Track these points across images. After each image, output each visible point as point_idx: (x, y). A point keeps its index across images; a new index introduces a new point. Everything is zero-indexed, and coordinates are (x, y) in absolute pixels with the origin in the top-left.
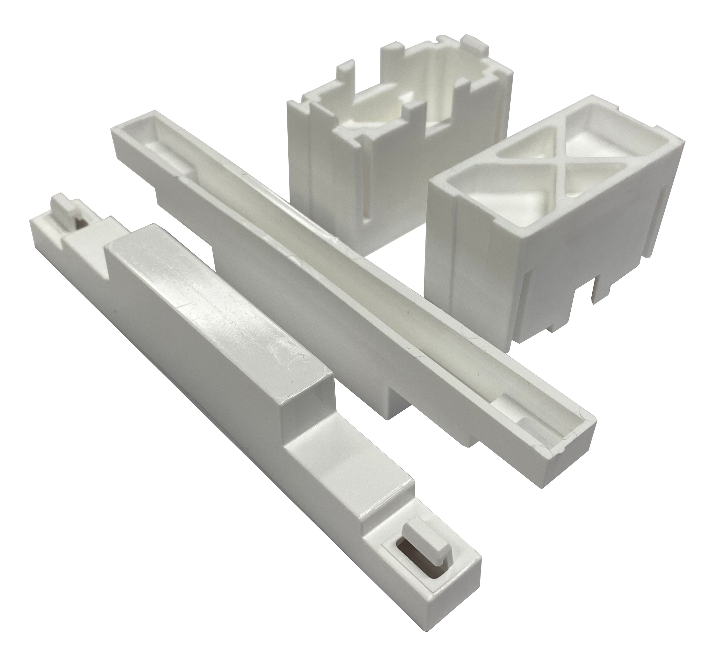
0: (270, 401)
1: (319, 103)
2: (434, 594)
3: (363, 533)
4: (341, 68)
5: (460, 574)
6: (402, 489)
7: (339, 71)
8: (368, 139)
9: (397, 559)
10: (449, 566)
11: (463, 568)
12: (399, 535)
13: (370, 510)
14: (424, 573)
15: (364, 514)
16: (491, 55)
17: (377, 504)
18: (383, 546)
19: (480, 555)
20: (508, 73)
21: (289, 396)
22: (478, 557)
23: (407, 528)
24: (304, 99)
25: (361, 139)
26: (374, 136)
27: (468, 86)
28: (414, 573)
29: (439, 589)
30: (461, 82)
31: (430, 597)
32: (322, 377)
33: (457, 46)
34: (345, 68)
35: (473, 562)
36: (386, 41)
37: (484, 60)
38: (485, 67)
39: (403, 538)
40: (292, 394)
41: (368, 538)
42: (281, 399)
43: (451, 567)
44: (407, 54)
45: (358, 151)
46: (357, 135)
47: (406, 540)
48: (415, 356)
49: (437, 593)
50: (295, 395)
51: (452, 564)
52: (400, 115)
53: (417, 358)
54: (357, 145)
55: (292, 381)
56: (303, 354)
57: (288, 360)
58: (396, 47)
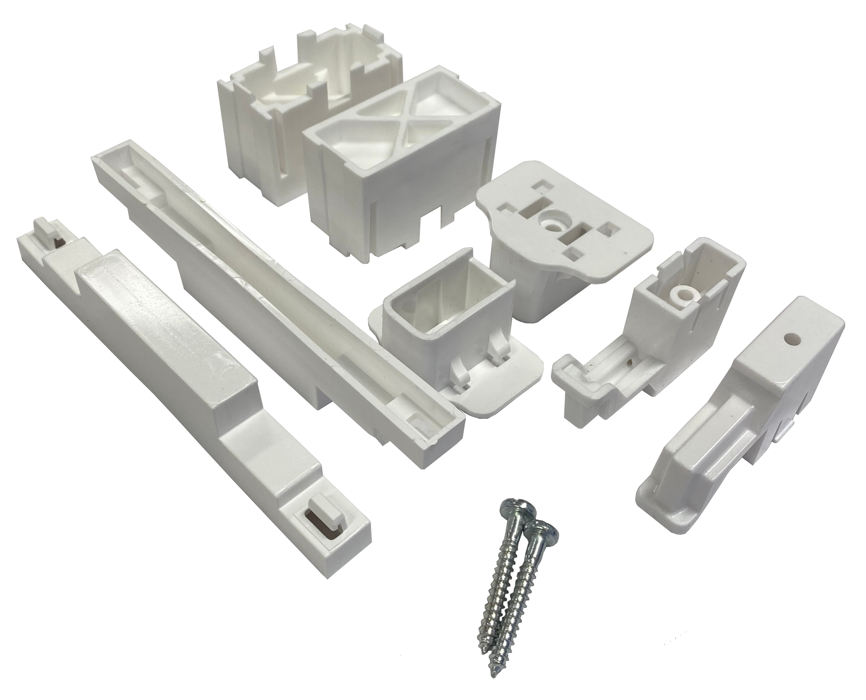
0: (205, 405)
1: (242, 83)
2: (331, 551)
3: (279, 506)
4: (262, 53)
5: (352, 535)
6: (311, 471)
7: (261, 54)
8: (278, 111)
9: (305, 525)
10: (343, 529)
11: (355, 531)
12: (306, 507)
13: (284, 489)
14: (324, 536)
15: (279, 492)
16: (386, 41)
17: (290, 484)
18: (294, 516)
19: (369, 520)
20: (398, 57)
21: (220, 401)
22: (367, 522)
23: (311, 502)
24: (232, 77)
25: (273, 112)
26: (283, 109)
27: (362, 69)
28: (317, 536)
29: (334, 547)
30: (356, 65)
31: (326, 554)
32: (248, 385)
33: (360, 32)
34: (265, 53)
35: (363, 526)
36: (303, 29)
37: (380, 46)
38: (381, 51)
39: (309, 510)
40: (222, 400)
41: (282, 509)
42: (213, 403)
43: (346, 530)
44: (318, 40)
45: (269, 122)
46: (270, 107)
47: (311, 511)
48: (330, 366)
49: (333, 550)
50: (225, 400)
51: (346, 528)
52: (306, 93)
53: (332, 367)
54: (269, 117)
55: (223, 389)
56: (233, 365)
57: (221, 370)
58: (309, 34)
